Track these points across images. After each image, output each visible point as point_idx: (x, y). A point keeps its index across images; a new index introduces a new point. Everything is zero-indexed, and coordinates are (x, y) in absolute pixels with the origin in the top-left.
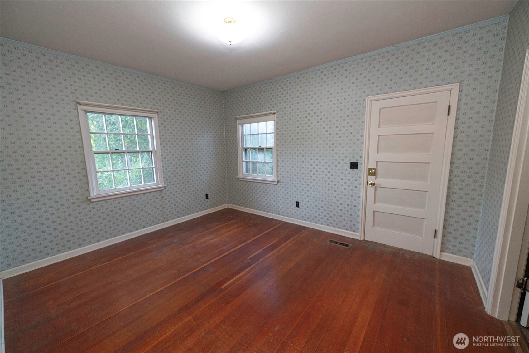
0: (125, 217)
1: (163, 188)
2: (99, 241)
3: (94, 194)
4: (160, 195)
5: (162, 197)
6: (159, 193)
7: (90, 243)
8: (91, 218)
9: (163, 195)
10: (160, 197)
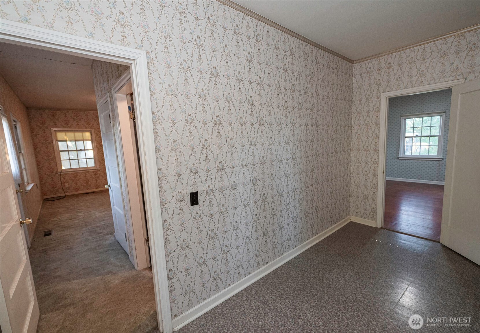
0: (413, 170)
1: (441, 160)
2: (399, 177)
3: (401, 155)
4: (438, 163)
5: (440, 165)
6: (438, 162)
7: (395, 177)
8: (398, 166)
9: (441, 164)
10: (438, 165)
